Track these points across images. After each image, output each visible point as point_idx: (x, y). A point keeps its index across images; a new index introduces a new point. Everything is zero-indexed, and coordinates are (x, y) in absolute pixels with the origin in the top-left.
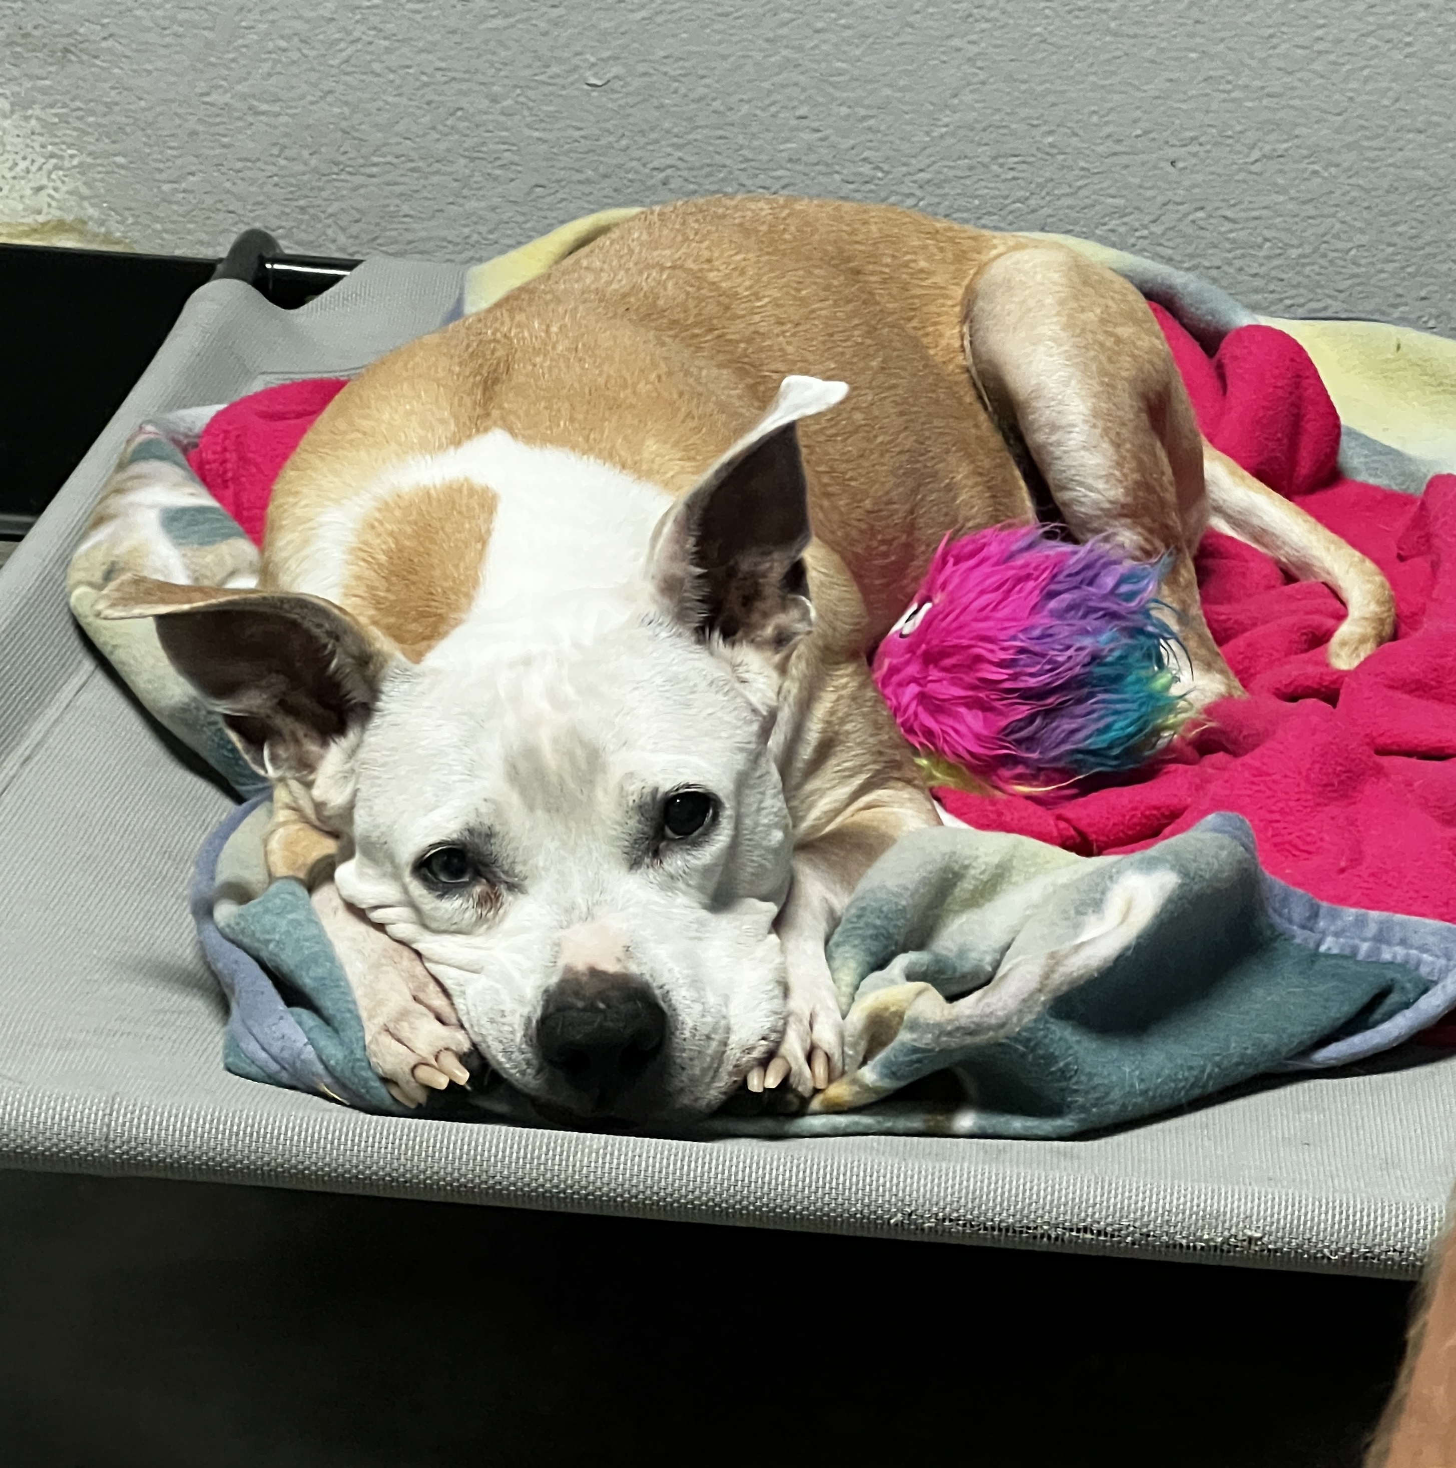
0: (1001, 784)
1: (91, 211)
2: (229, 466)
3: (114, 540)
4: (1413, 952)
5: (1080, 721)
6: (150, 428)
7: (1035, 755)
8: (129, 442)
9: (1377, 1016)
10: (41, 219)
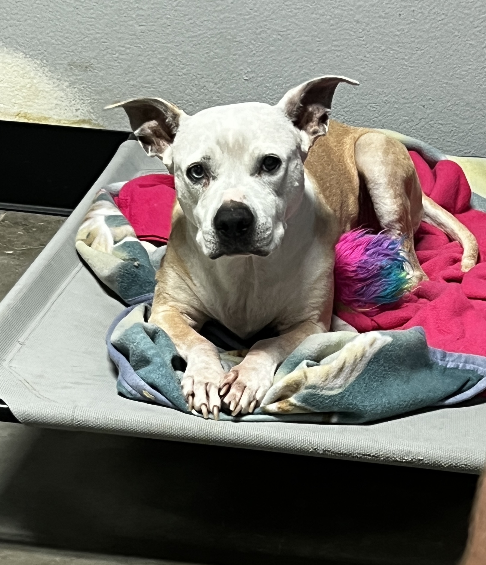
0: (354, 308)
1: (94, 117)
2: (128, 201)
3: (90, 225)
4: (476, 366)
5: (377, 288)
6: (103, 190)
7: (364, 299)
8: (97, 194)
9: (465, 388)
10: (78, 119)
